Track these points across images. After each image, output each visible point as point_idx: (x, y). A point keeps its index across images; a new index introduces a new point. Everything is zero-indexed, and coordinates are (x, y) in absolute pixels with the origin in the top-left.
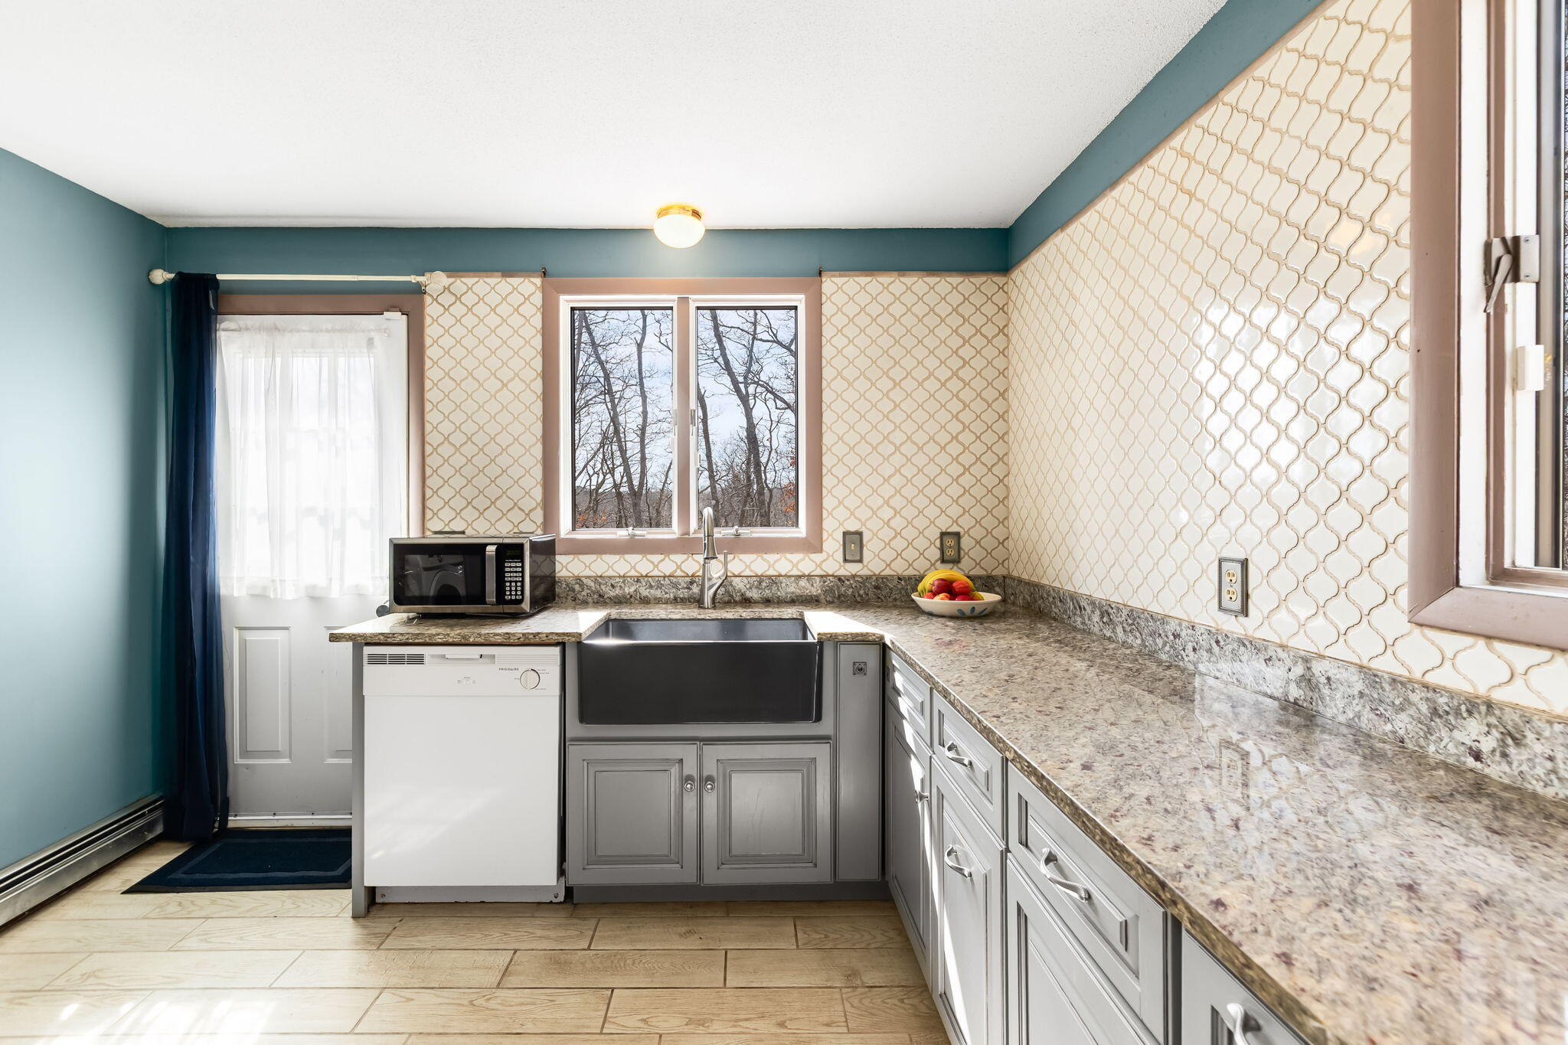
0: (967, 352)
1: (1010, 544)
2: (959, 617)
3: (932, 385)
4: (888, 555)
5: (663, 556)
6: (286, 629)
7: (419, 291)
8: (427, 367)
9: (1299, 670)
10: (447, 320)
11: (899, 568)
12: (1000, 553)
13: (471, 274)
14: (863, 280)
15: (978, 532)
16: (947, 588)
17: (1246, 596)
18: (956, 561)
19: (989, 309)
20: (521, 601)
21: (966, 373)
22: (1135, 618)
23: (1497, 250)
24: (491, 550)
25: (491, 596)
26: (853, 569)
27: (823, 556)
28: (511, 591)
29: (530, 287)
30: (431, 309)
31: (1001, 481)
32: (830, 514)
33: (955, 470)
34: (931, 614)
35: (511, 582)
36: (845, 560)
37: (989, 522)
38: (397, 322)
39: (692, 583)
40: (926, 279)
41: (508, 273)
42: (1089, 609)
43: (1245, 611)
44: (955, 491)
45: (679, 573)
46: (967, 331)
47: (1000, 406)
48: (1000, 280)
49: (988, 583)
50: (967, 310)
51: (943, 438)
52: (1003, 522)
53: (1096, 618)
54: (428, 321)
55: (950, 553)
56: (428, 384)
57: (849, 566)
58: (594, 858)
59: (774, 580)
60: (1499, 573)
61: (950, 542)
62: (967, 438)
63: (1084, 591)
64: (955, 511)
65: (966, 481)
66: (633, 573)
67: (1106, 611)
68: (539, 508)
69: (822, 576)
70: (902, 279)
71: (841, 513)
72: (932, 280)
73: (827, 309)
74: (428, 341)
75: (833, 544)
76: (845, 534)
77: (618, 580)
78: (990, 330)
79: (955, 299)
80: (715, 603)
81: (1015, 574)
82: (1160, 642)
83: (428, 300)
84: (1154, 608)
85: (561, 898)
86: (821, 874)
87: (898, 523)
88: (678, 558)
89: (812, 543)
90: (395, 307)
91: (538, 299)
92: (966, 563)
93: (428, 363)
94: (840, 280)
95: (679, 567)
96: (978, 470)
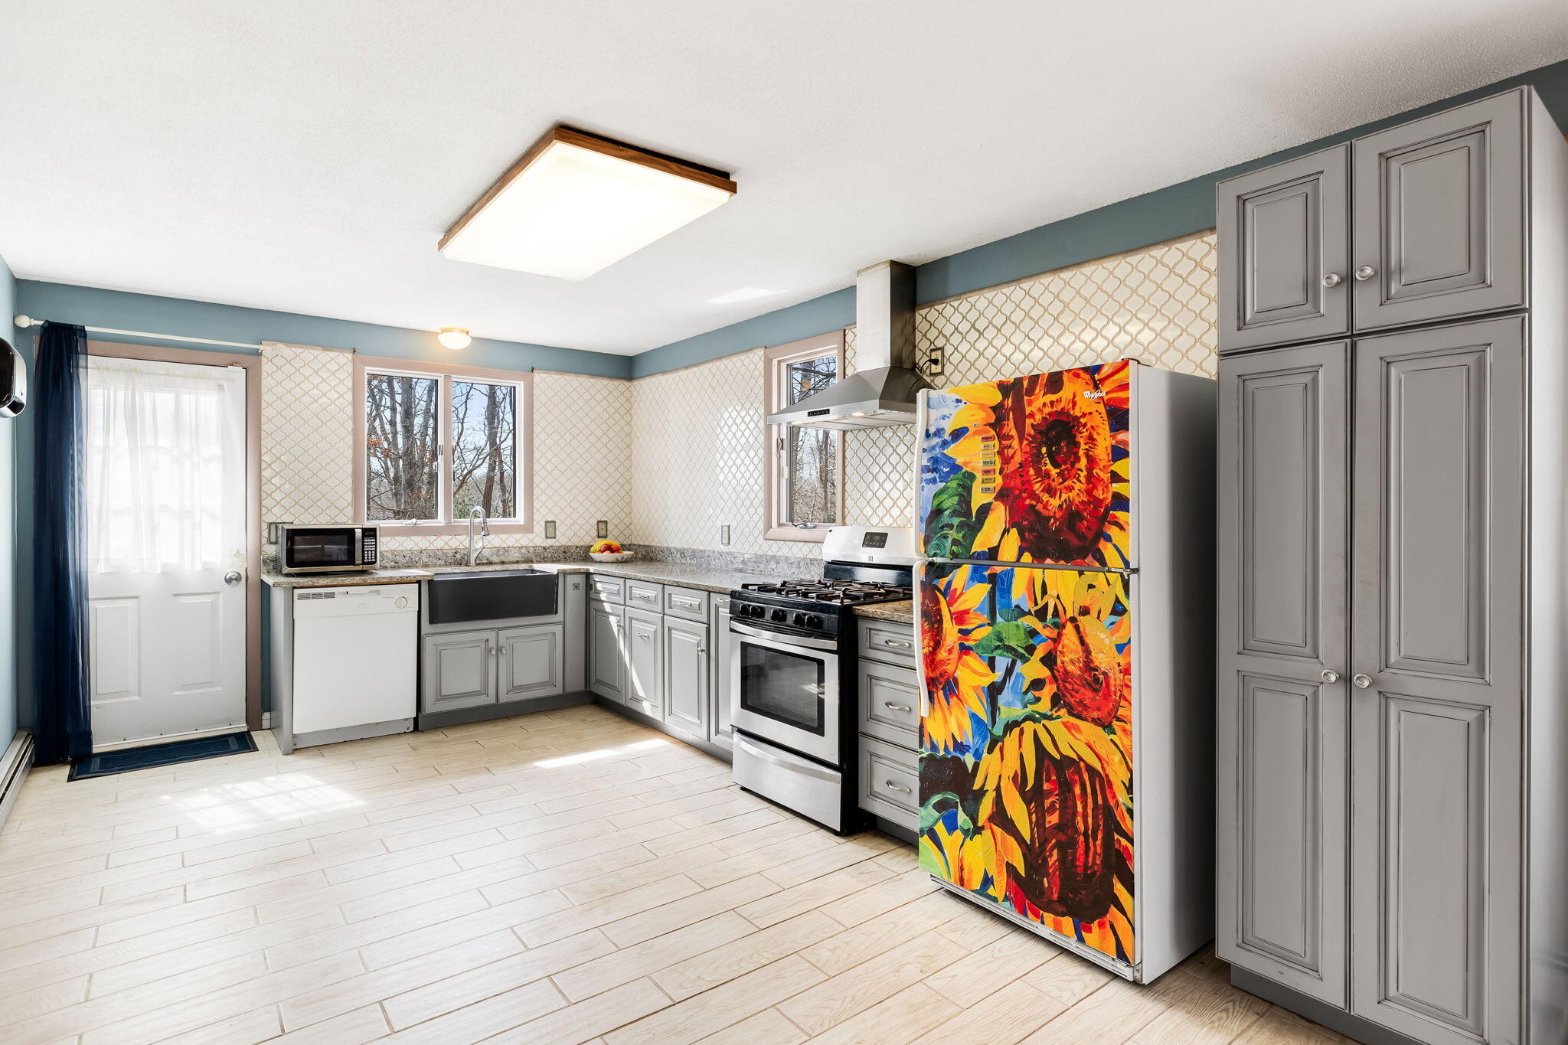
0: (611, 422)
1: (632, 527)
2: (617, 562)
3: (593, 439)
4: (570, 534)
5: (435, 537)
6: (137, 597)
7: (258, 354)
8: (263, 407)
9: (741, 559)
10: (279, 376)
11: (576, 541)
12: (627, 532)
13: (299, 346)
14: (556, 377)
15: (616, 521)
16: (609, 548)
17: (729, 538)
18: (605, 537)
19: (622, 400)
20: (374, 563)
21: (611, 433)
22: (694, 554)
23: (780, 441)
24: (359, 533)
25: (358, 560)
26: (550, 542)
27: (534, 535)
28: (368, 556)
29: (344, 358)
30: (266, 367)
31: (628, 493)
32: (538, 510)
33: (605, 486)
34: (601, 562)
35: (368, 551)
36: (547, 537)
37: (622, 515)
38: (238, 373)
39: (456, 553)
40: (590, 380)
41: (327, 348)
42: (675, 553)
43: (729, 543)
44: (604, 498)
45: (446, 547)
46: (611, 410)
47: (627, 452)
48: (627, 384)
49: (624, 547)
50: (611, 398)
51: (599, 468)
52: (629, 515)
53: (678, 556)
54: (264, 375)
55: (603, 533)
56: (264, 420)
57: (549, 540)
58: (441, 697)
59: (506, 550)
60: (780, 525)
61: (602, 526)
62: (611, 469)
63: (673, 545)
64: (605, 509)
65: (611, 492)
66: (416, 548)
67: (682, 553)
68: (350, 507)
69: (534, 547)
70: (578, 379)
71: (544, 510)
72: (593, 380)
73: (537, 392)
74: (264, 389)
75: (539, 528)
76: (546, 522)
77: (408, 552)
78: (623, 411)
79: (605, 392)
80: (477, 564)
81: (635, 543)
82: (703, 560)
83: (264, 360)
84: (701, 548)
85: (411, 729)
86: (557, 690)
87: (575, 516)
88: (446, 538)
89: (528, 528)
90: (237, 363)
91: (349, 368)
92: (610, 536)
93: (264, 405)
94: (544, 376)
95: (446, 543)
96: (617, 487)
